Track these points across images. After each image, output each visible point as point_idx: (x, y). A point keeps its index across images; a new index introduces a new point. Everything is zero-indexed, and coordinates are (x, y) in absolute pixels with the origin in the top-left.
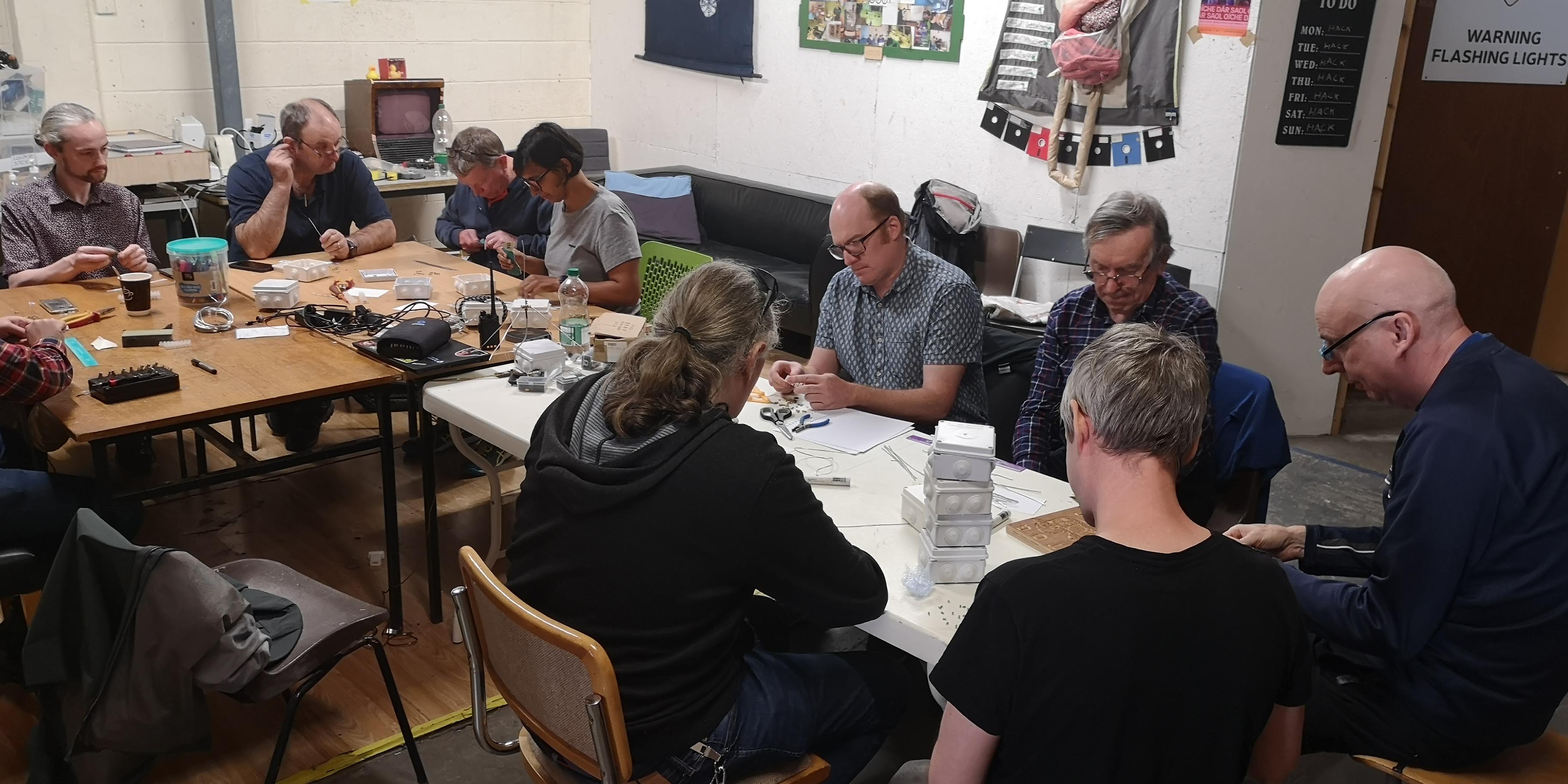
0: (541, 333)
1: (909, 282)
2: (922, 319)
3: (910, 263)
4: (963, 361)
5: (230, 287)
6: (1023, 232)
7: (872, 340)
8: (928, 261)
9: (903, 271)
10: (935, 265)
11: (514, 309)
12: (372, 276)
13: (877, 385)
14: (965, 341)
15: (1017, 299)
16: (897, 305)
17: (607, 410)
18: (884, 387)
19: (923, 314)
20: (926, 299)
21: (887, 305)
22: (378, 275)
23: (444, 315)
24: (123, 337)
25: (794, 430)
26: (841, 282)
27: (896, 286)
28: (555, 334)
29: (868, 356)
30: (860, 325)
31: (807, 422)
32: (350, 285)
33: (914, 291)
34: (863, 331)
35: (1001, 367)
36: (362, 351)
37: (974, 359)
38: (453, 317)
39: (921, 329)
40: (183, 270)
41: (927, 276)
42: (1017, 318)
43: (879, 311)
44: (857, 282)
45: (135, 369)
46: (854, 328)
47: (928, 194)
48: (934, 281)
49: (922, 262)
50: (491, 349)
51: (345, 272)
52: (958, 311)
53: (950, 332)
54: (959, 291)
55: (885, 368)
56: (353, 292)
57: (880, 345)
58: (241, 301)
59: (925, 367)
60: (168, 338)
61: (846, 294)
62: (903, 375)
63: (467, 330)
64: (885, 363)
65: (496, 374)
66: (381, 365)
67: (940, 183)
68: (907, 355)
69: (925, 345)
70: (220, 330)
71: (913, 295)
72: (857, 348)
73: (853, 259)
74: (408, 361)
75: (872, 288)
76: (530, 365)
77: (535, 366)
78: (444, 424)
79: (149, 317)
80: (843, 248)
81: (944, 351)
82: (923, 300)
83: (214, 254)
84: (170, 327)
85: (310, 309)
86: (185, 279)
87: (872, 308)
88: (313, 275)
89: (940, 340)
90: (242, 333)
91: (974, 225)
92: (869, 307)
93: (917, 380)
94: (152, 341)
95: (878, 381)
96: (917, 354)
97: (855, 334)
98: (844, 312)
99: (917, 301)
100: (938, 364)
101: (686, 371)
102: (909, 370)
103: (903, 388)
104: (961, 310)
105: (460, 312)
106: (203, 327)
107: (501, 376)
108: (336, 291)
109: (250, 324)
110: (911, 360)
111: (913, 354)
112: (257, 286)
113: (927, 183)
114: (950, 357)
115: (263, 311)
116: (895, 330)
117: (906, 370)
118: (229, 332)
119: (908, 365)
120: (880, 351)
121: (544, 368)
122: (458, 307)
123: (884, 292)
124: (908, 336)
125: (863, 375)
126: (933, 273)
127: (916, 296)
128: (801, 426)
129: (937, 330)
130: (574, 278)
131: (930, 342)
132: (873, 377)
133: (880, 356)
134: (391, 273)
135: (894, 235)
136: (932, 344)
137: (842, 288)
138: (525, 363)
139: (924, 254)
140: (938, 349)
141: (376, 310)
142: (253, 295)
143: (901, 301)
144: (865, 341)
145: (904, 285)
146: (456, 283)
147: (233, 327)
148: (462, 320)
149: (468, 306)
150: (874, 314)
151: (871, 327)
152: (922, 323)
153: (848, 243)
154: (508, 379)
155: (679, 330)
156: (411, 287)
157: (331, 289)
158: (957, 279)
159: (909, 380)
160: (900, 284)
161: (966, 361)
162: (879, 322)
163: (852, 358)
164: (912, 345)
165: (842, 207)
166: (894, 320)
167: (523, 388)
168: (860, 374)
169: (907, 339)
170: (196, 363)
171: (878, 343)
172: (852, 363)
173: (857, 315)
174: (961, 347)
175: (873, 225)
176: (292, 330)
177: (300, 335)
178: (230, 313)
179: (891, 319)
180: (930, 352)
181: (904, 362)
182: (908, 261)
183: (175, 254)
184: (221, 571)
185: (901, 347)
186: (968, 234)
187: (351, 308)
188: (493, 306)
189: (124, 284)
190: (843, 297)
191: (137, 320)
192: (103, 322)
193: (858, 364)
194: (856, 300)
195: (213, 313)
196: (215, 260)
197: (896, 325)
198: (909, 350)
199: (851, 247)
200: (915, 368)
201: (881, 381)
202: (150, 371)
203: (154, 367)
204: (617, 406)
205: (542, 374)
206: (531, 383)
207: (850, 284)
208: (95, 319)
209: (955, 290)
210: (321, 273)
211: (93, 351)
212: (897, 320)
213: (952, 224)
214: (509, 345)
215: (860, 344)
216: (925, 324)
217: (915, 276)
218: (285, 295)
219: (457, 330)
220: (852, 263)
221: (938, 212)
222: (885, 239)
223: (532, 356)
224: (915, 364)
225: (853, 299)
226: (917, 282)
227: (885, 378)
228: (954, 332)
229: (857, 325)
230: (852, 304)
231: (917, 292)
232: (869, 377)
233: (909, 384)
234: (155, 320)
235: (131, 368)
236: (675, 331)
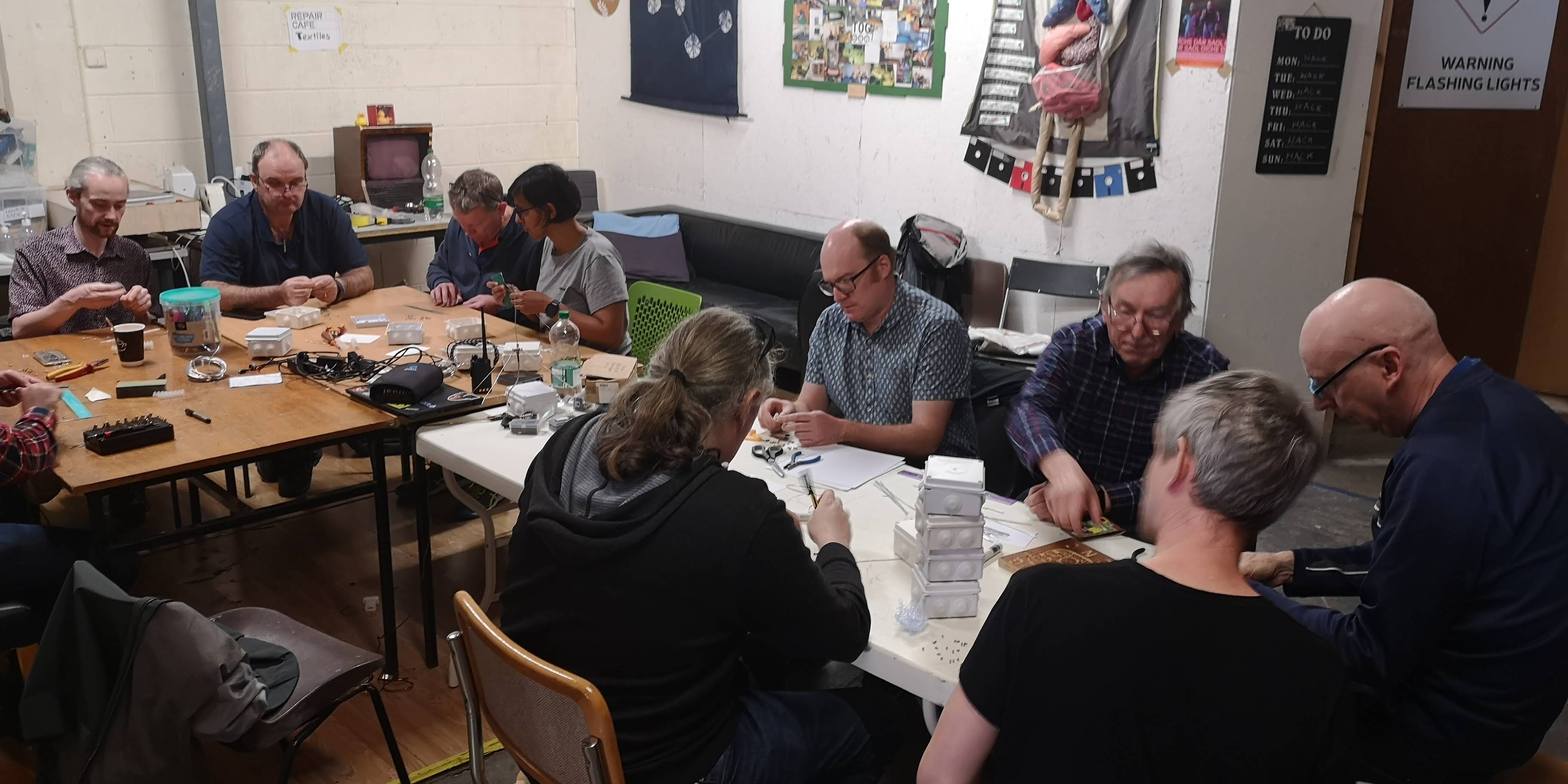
0: (531, 376)
1: (898, 318)
2: (911, 355)
3: (900, 299)
4: (951, 396)
5: (222, 336)
6: (1009, 265)
7: (863, 375)
8: (916, 297)
9: (892, 307)
10: (924, 301)
11: (505, 352)
12: (363, 322)
13: (868, 420)
14: (953, 377)
15: (1004, 331)
16: (886, 341)
17: (600, 453)
18: (874, 423)
19: (911, 350)
20: (915, 336)
21: (877, 341)
22: (370, 321)
23: (435, 360)
24: (117, 389)
25: (785, 467)
26: (830, 318)
27: (886, 323)
28: (546, 376)
29: (858, 392)
30: (850, 361)
31: (799, 459)
32: (342, 331)
33: (903, 327)
34: (852, 367)
35: (990, 400)
36: (355, 398)
37: (963, 394)
38: (445, 361)
39: (910, 365)
40: (175, 320)
41: (916, 312)
42: (1004, 349)
43: (869, 347)
45: (129, 420)
47: (914, 229)
48: (923, 317)
49: (910, 299)
50: (483, 393)
51: (336, 317)
52: (947, 347)
53: (939, 367)
54: (947, 327)
55: (875, 404)
56: (345, 338)
57: (870, 381)
58: (234, 349)
59: (914, 402)
60: (161, 388)
62: (893, 410)
63: (459, 374)
64: (876, 399)
65: (488, 417)
66: (374, 411)
67: (926, 217)
68: (896, 391)
69: (914, 381)
70: (214, 379)
71: (902, 332)
72: (847, 384)
73: (843, 296)
74: (400, 406)
75: (861, 324)
76: (522, 409)
77: (527, 409)
78: (437, 469)
79: (142, 368)
80: (833, 285)
81: (933, 387)
82: (912, 336)
83: (206, 304)
84: (163, 377)
85: (303, 356)
86: (177, 328)
87: (862, 344)
88: (304, 322)
89: (929, 376)
90: (236, 381)
91: (960, 259)
92: (859, 343)
93: (906, 416)
94: (146, 392)
95: (868, 416)
96: (906, 390)
97: (845, 369)
99: (906, 337)
100: (927, 399)
101: (679, 415)
102: (898, 406)
103: (893, 423)
104: (949, 347)
105: (451, 357)
106: (197, 377)
107: (494, 419)
108: (328, 337)
109: (243, 372)
110: (900, 396)
111: (903, 390)
112: (250, 334)
113: (913, 218)
114: (939, 392)
115: (255, 359)
116: (884, 365)
117: (895, 405)
118: (222, 381)
119: (898, 401)
120: (870, 387)
121: (536, 410)
122: (450, 352)
123: (874, 329)
124: (897, 372)
125: (853, 410)
126: (922, 309)
127: (905, 332)
128: (792, 464)
129: (926, 366)
131: (920, 378)
132: (863, 412)
133: (870, 392)
134: (382, 318)
135: (884, 274)
136: (921, 380)
137: (831, 324)
138: (517, 405)
139: (912, 291)
140: (927, 384)
141: (368, 356)
142: (246, 344)
143: (890, 337)
144: (854, 376)
145: (893, 322)
146: (448, 327)
147: (226, 376)
148: (454, 364)
149: (459, 350)
150: (864, 350)
151: (861, 363)
152: (910, 360)
153: (838, 280)
154: (500, 422)
155: (675, 373)
156: (403, 333)
157: (323, 335)
158: (946, 315)
159: (898, 416)
160: (889, 320)
161: (954, 396)
162: (869, 357)
163: (843, 393)
164: (902, 381)
165: (833, 244)
166: (883, 356)
167: (516, 431)
168: (850, 409)
169: (896, 374)
170: (190, 413)
171: (868, 379)
172: (842, 399)
173: (847, 350)
174: (950, 382)
175: (864, 264)
176: (285, 377)
177: (294, 382)
178: (223, 362)
179: (880, 355)
180: (919, 388)
181: (893, 397)
182: (897, 298)
183: (167, 304)
185: (890, 382)
186: (954, 267)
187: (344, 354)
188: (485, 349)
189: (117, 335)
190: (832, 333)
191: (130, 371)
192: (96, 373)
193: (848, 399)
194: (845, 335)
195: (206, 362)
196: (207, 309)
197: (885, 361)
198: (899, 386)
199: (841, 284)
200: (905, 404)
201: (871, 417)
202: (145, 422)
203: (148, 417)
204: (612, 449)
205: (534, 416)
206: (524, 426)
207: (839, 320)
208: (89, 370)
209: (943, 326)
210: (313, 320)
211: (87, 403)
212: (887, 356)
213: (939, 258)
214: (501, 387)
215: (850, 380)
216: (913, 360)
217: (904, 313)
218: (278, 344)
219: (449, 375)
220: (841, 301)
221: (924, 247)
222: (876, 278)
223: (525, 398)
224: (904, 400)
225: (843, 335)
226: (906, 318)
227: (875, 413)
228: (942, 367)
229: (847, 360)
230: (841, 339)
231: (906, 328)
232: (860, 412)
233: (899, 420)
234: (148, 370)
235: (126, 420)
236: (671, 373)
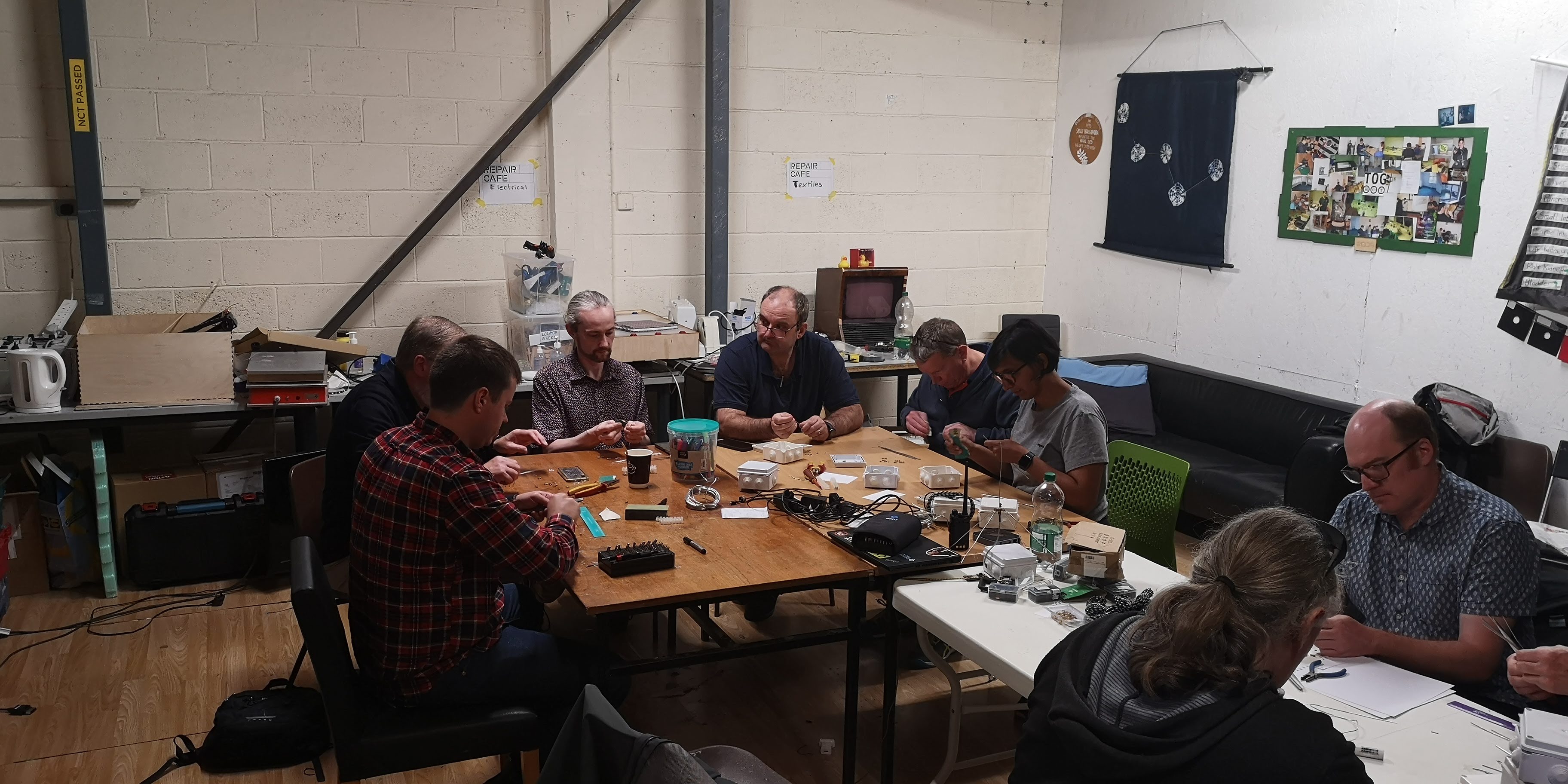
0: (1009, 537)
1: (1442, 514)
2: (1460, 560)
3: (1445, 492)
4: (1513, 613)
5: (717, 466)
7: (1392, 576)
8: (1467, 491)
9: (1436, 500)
10: (1477, 497)
11: (983, 508)
12: (841, 461)
13: (1397, 630)
14: (1516, 590)
15: (1545, 525)
16: (1426, 540)
17: (1133, 662)
18: (1405, 634)
19: (1461, 553)
20: (1466, 537)
21: (1413, 538)
22: (847, 461)
23: (914, 509)
24: (626, 510)
26: (1353, 506)
27: (1426, 518)
28: (1025, 537)
29: (1387, 594)
30: (1377, 557)
31: (1318, 670)
32: (822, 469)
33: (1448, 525)
34: (1380, 565)
36: (836, 541)
37: (1528, 612)
38: (922, 512)
39: (1459, 571)
40: (678, 448)
41: (1467, 508)
42: (1549, 549)
43: (1402, 544)
44: (1374, 509)
45: (637, 545)
46: (1369, 561)
47: (1433, 399)
48: (1477, 516)
49: (1459, 492)
50: (959, 550)
51: (819, 455)
52: (1508, 553)
53: (1497, 577)
54: (1509, 530)
55: (1408, 611)
56: (823, 478)
57: (1401, 584)
58: (725, 479)
59: (1462, 616)
60: (663, 514)
61: (1360, 520)
62: (1433, 622)
63: (934, 525)
64: (1408, 605)
65: (965, 577)
66: (855, 558)
67: (1447, 387)
68: (1439, 600)
69: (1464, 590)
70: (708, 509)
71: (1447, 531)
72: (1372, 584)
73: (1373, 484)
74: (881, 557)
75: (1394, 517)
76: (1000, 572)
77: (1006, 572)
78: (911, 626)
79: (645, 491)
80: (1360, 471)
81: (1489, 600)
82: (1461, 536)
83: (706, 436)
84: (664, 503)
85: (788, 494)
86: (680, 456)
87: (1393, 539)
88: (788, 458)
89: (1484, 586)
90: (728, 513)
91: (1489, 436)
92: (1390, 538)
93: (1452, 631)
94: (650, 516)
95: (1398, 625)
96: (1452, 599)
97: (1371, 568)
98: (1356, 541)
99: (1453, 537)
100: (1480, 614)
102: (1441, 617)
103: (1431, 638)
104: (1512, 554)
105: (928, 507)
106: (694, 504)
107: (969, 579)
108: (810, 475)
109: (734, 504)
110: (1443, 606)
111: (1447, 599)
112: (741, 467)
113: (1433, 386)
114: (1497, 608)
115: (744, 491)
116: (1423, 568)
117: (1436, 617)
118: (715, 511)
119: (1440, 612)
120: (1401, 591)
121: (1014, 575)
122: (927, 501)
123: (1410, 524)
124: (1441, 577)
125: (1379, 616)
126: (1475, 506)
127: (1451, 532)
128: (1312, 675)
129: (1481, 574)
130: (1050, 483)
131: (1471, 587)
132: (1391, 619)
133: (1401, 596)
134: (859, 459)
135: (1425, 460)
136: (1473, 590)
137: (1355, 513)
138: (995, 568)
139: (1461, 483)
140: (1482, 597)
141: (848, 497)
142: (737, 476)
143: (1432, 535)
144: (1382, 576)
145: (1435, 518)
146: (922, 474)
147: (719, 506)
148: (930, 515)
149: (937, 501)
150: (1395, 547)
151: (1391, 562)
152: (1460, 565)
153: (1367, 466)
154: (977, 583)
155: (1222, 579)
156: (880, 477)
157: (805, 473)
158: (1507, 516)
159: (1439, 629)
160: (1431, 515)
161: (1517, 613)
162: (1402, 556)
163: (1366, 594)
164: (1447, 588)
165: (1361, 425)
166: (1422, 557)
167: (993, 596)
168: (1375, 614)
169: (1439, 580)
170: (687, 541)
171: (1400, 581)
172: (1365, 600)
173: (1373, 545)
174: (1511, 596)
175: (1400, 448)
176: (771, 513)
177: (778, 519)
178: (717, 493)
179: (1418, 556)
180: (1470, 599)
181: (1435, 606)
182: (1442, 490)
183: (674, 433)
184: (698, 755)
185: (1431, 588)
186: (1481, 446)
187: (826, 493)
188: (965, 503)
189: (629, 458)
190: (1355, 524)
191: (637, 493)
192: (608, 492)
193: (1373, 602)
194: (1372, 527)
195: (703, 492)
196: (707, 440)
197: (1425, 563)
198: (1442, 594)
199: (1370, 471)
200: (1449, 616)
201: (1402, 626)
202: (651, 548)
203: (653, 544)
205: (1012, 582)
206: (1003, 591)
207: (1364, 509)
208: (603, 489)
209: (1504, 528)
210: (796, 456)
211: (601, 522)
212: (1426, 557)
213: (1462, 435)
214: (980, 546)
215: (1377, 580)
216: (1464, 566)
217: (1451, 509)
218: (765, 478)
219: (926, 525)
221: (1445, 420)
222: (1414, 464)
223: (1004, 561)
224: (1449, 611)
225: (1368, 528)
226: (1453, 515)
227: (1406, 622)
228: (1502, 578)
229: (1373, 557)
230: (1366, 532)
231: (1453, 526)
232: (1387, 618)
233: (1440, 634)
234: (651, 494)
235: (634, 544)
236: (1217, 580)
